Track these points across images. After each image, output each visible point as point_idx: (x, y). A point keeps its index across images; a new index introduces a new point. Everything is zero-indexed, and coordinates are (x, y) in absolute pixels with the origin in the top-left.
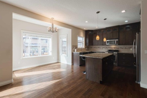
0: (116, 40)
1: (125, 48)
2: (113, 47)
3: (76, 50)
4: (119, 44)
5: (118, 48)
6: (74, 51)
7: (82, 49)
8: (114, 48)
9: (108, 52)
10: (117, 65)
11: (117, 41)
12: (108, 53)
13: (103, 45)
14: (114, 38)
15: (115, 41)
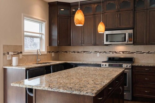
0: (128, 32)
1: (148, 53)
2: (120, 50)
3: (15, 59)
4: (135, 43)
5: (132, 53)
6: (11, 64)
7: (37, 55)
8: (123, 52)
9: (107, 64)
10: (130, 98)
11: (130, 35)
12: (109, 65)
13: (95, 45)
14: (124, 27)
15: (125, 34)
